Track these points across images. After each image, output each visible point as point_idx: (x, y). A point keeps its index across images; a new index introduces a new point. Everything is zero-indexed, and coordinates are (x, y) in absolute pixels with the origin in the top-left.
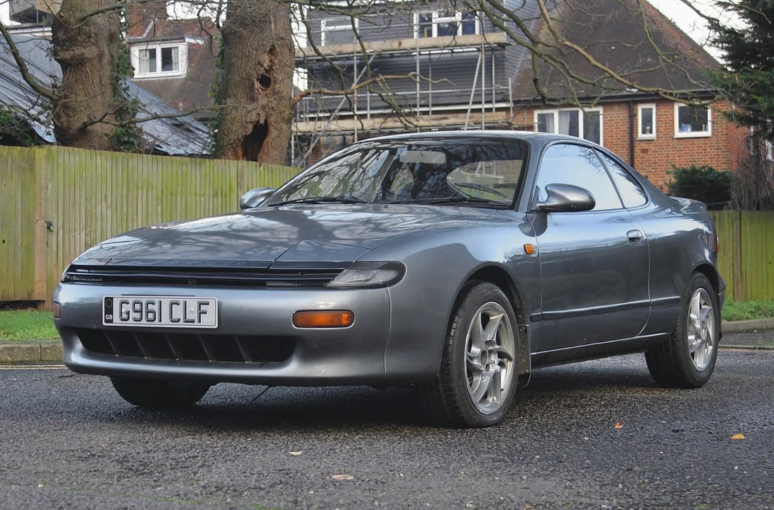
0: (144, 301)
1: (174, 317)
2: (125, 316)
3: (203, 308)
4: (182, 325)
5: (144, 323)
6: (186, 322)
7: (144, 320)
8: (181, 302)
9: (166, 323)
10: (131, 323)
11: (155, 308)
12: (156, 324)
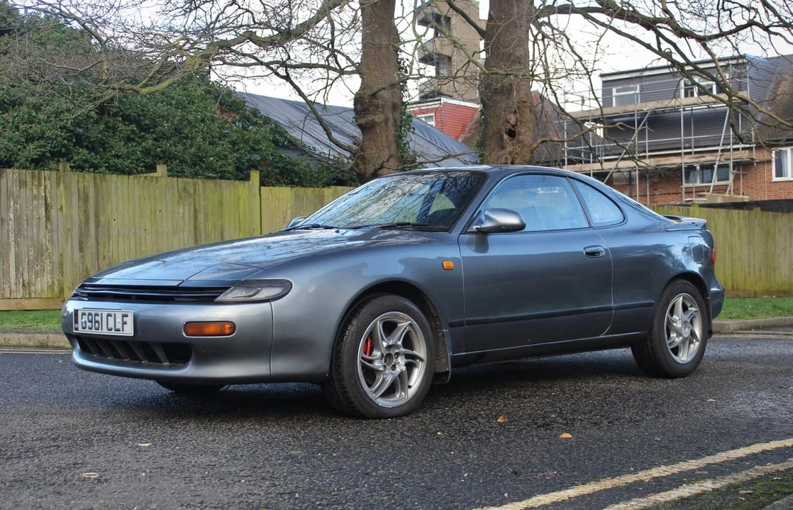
0: (93, 313)
1: (109, 327)
2: (84, 325)
3: (125, 319)
4: (113, 333)
5: (94, 332)
6: (116, 330)
7: (93, 330)
8: (113, 313)
9: (104, 332)
10: (87, 331)
11: (98, 318)
12: (99, 332)
